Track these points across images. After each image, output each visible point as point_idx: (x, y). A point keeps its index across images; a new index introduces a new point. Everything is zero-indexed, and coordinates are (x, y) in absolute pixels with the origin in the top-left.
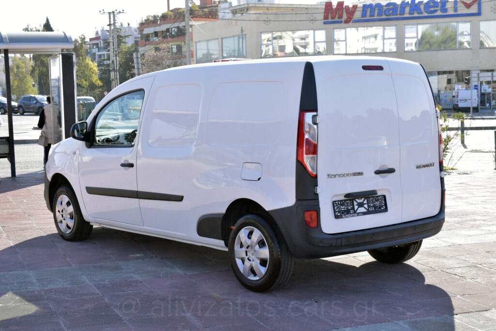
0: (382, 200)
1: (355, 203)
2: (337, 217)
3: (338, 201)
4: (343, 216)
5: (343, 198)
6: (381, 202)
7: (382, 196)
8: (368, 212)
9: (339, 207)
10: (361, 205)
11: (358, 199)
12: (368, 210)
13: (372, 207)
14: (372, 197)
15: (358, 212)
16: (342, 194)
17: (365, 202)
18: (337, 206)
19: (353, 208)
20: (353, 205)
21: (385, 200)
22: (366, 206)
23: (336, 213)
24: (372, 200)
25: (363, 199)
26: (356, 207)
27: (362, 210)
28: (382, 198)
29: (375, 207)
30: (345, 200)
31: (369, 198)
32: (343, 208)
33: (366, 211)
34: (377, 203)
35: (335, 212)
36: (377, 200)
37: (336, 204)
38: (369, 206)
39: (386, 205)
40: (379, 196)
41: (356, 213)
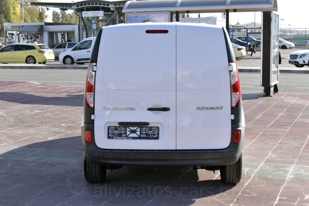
0: (156, 130)
1: (128, 130)
2: (109, 137)
3: (113, 127)
4: (114, 138)
5: (118, 125)
6: (154, 131)
7: (157, 127)
8: (140, 138)
9: (113, 131)
10: (133, 132)
11: (132, 127)
12: (139, 136)
13: (144, 134)
14: (145, 127)
16: (117, 122)
17: (139, 130)
18: (111, 130)
19: (126, 133)
20: (126, 131)
21: (158, 131)
22: (138, 133)
23: (110, 135)
24: (145, 129)
25: (136, 128)
26: (128, 133)
27: (133, 135)
28: (156, 129)
29: (147, 134)
30: (119, 127)
31: (143, 127)
32: (116, 132)
33: (137, 136)
34: (150, 132)
35: (108, 133)
36: (150, 130)
37: (111, 128)
38: (141, 134)
39: (158, 134)
40: (153, 127)
41: (128, 137)
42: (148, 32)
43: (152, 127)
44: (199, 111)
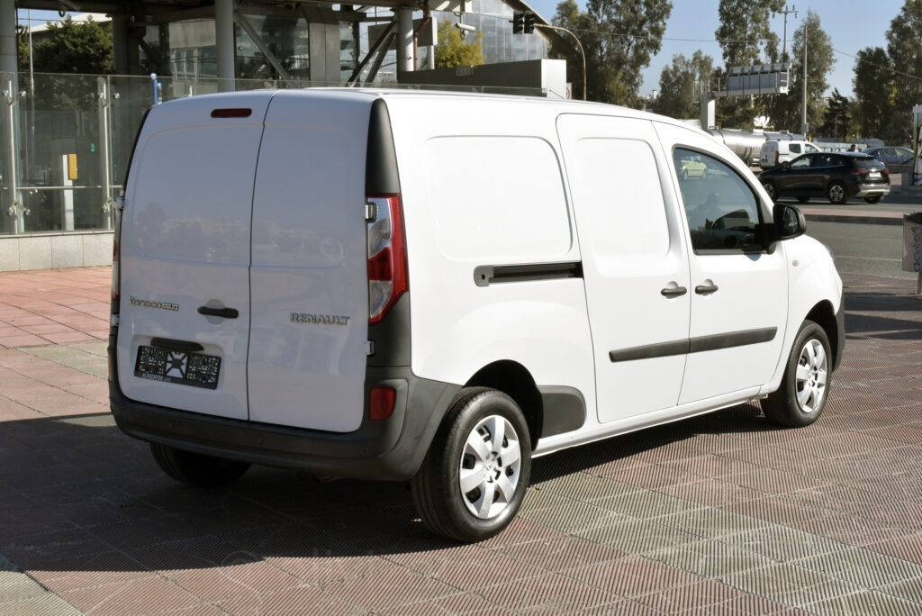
0: (214, 365)
1: (169, 358)
2: (137, 373)
3: (148, 347)
4: (144, 375)
5: (149, 344)
6: (211, 368)
7: (216, 358)
8: (184, 380)
10: (177, 364)
11: (176, 352)
12: (185, 376)
13: (193, 372)
14: (198, 356)
15: (169, 374)
16: (148, 337)
17: (185, 361)
19: (164, 366)
20: (166, 360)
21: (219, 367)
22: (184, 368)
23: (139, 367)
24: (197, 361)
25: (182, 355)
26: (169, 366)
27: (175, 373)
28: (216, 362)
29: (198, 373)
31: (194, 355)
32: (151, 361)
33: (181, 376)
34: (204, 369)
35: (138, 363)
36: (205, 364)
37: (144, 351)
38: (188, 370)
39: (217, 377)
40: (212, 357)
41: (165, 376)
42: (217, 114)
43: (208, 357)
44: (295, 324)
